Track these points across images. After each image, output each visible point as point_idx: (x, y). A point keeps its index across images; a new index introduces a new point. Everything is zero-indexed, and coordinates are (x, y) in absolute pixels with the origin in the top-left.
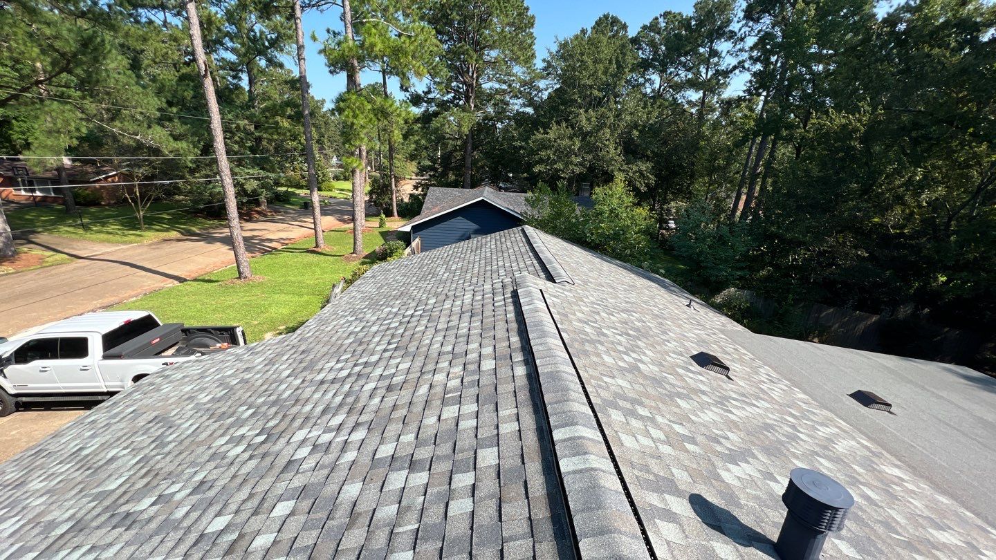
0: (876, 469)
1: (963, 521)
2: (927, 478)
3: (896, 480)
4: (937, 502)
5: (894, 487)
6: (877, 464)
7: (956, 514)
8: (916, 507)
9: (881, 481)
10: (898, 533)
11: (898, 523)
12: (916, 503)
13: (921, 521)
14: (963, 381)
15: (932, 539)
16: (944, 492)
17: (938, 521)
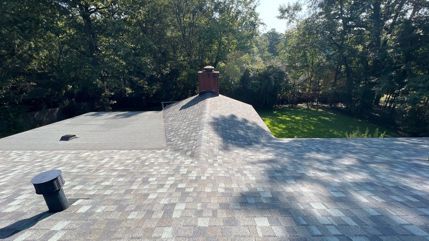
0: (80, 158)
1: (107, 154)
2: (96, 149)
3: (87, 156)
4: (100, 154)
5: (88, 158)
6: (80, 156)
7: (105, 153)
8: (95, 159)
9: (83, 160)
10: (93, 170)
11: (91, 167)
12: (95, 158)
13: (97, 162)
14: (92, 117)
15: (102, 164)
16: (101, 150)
17: (102, 158)
